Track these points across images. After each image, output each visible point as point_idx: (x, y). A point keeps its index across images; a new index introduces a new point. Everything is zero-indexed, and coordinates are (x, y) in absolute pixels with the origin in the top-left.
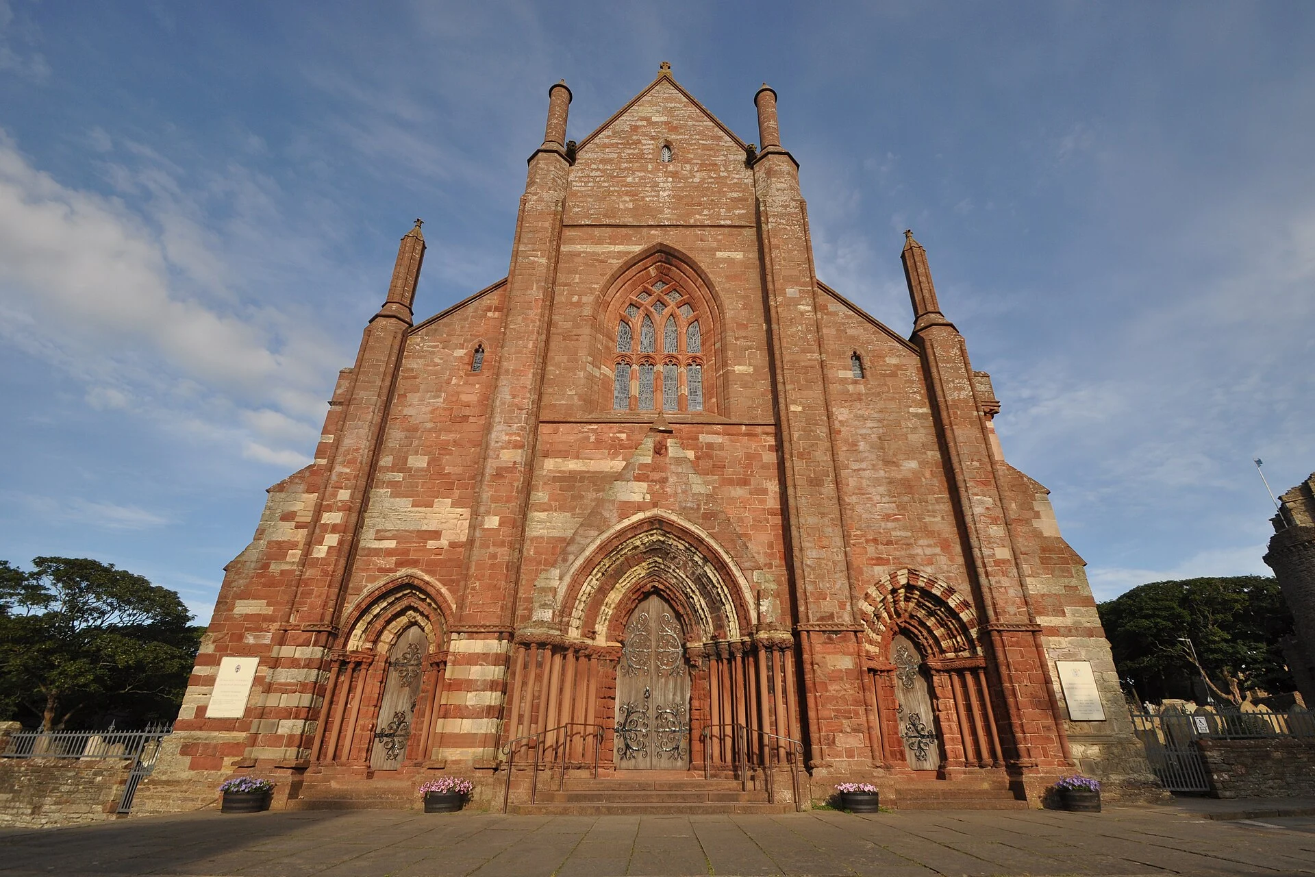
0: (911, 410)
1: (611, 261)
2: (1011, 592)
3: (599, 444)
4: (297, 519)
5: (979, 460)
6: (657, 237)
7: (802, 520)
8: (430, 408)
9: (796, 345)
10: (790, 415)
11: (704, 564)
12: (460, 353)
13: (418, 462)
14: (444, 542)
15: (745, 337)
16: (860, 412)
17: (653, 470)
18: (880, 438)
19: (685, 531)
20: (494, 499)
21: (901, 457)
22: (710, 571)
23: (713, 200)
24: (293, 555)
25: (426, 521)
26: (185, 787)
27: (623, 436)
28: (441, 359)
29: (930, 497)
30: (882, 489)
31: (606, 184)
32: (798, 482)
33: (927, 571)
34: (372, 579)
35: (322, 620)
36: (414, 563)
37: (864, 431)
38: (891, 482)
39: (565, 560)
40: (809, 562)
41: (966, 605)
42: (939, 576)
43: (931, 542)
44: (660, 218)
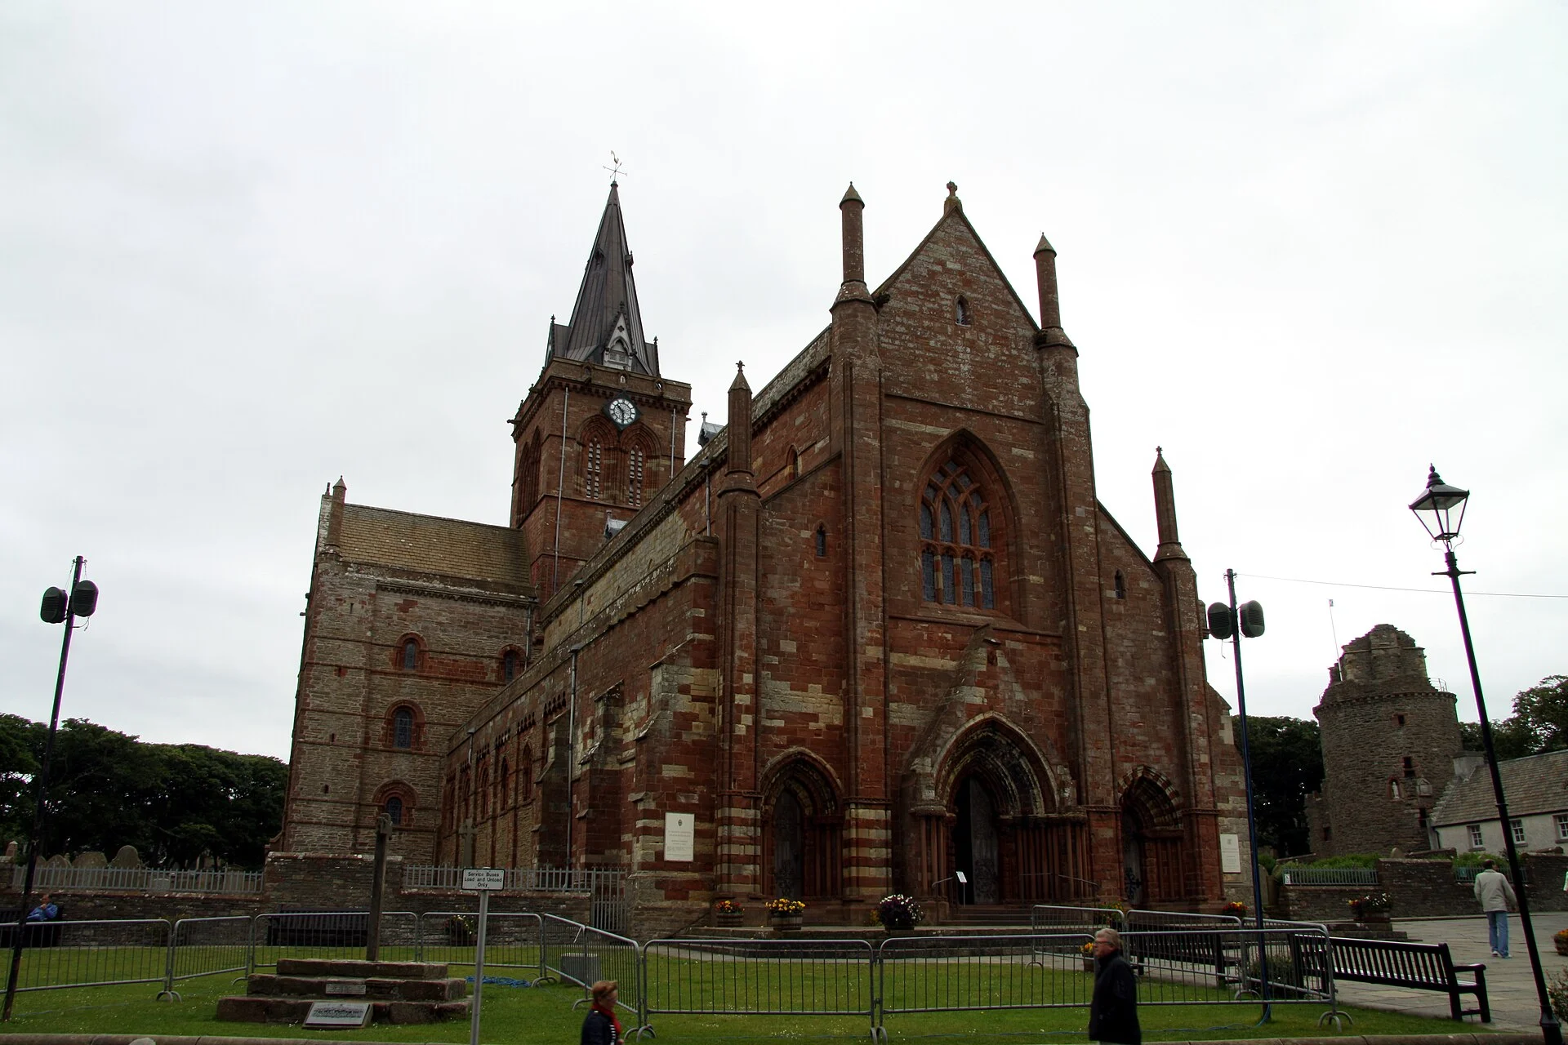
0: (1154, 633)
1: (924, 444)
2: (1207, 787)
3: (931, 642)
4: (692, 693)
5: (1198, 684)
6: (963, 422)
7: (1086, 726)
8: (789, 592)
9: (1083, 567)
10: (1079, 634)
11: (1020, 757)
12: (806, 534)
13: (789, 646)
14: (821, 725)
15: (1037, 547)
16: (1120, 631)
17: (989, 678)
18: (1132, 656)
19: (1012, 731)
20: (867, 692)
21: (1145, 674)
22: (1024, 762)
23: (1007, 384)
24: (697, 727)
25: (804, 704)
26: (669, 912)
27: (949, 636)
28: (791, 539)
29: (1162, 710)
30: (1131, 701)
31: (911, 345)
32: (1084, 694)
33: (1155, 768)
34: (773, 754)
35: (755, 789)
36: (801, 742)
37: (1122, 649)
38: (1138, 695)
39: (935, 751)
40: (1089, 760)
41: (1176, 794)
42: (1163, 772)
43: (1160, 745)
44: (962, 398)
